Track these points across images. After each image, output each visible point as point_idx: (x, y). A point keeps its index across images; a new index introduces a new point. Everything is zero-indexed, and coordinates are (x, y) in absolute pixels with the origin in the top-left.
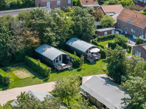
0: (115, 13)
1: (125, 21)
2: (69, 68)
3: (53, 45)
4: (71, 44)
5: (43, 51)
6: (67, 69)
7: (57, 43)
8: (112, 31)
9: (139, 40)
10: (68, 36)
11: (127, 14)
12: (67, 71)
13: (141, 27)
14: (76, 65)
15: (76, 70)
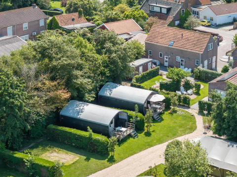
0: (129, 34)
1: (164, 45)
2: (132, 132)
3: (87, 99)
4: (110, 94)
5: (79, 112)
6: (130, 136)
7: (92, 95)
8: (149, 64)
9: (199, 73)
10: (102, 81)
11: (164, 34)
12: (131, 139)
13: (197, 52)
14: (139, 127)
15: (143, 134)
